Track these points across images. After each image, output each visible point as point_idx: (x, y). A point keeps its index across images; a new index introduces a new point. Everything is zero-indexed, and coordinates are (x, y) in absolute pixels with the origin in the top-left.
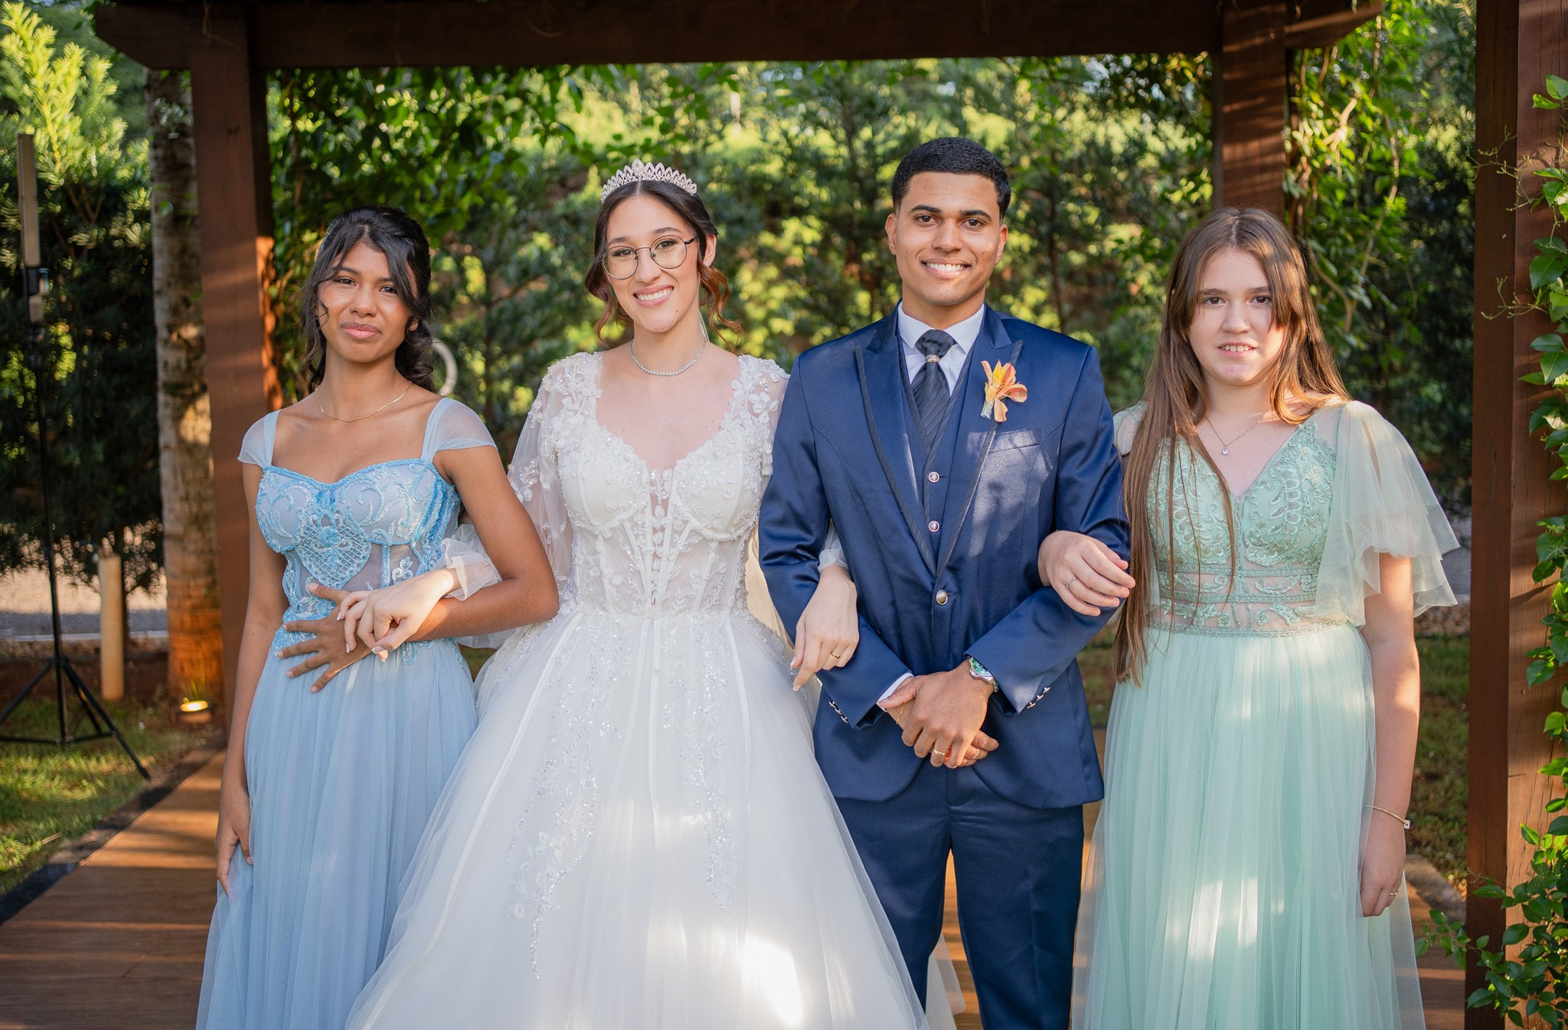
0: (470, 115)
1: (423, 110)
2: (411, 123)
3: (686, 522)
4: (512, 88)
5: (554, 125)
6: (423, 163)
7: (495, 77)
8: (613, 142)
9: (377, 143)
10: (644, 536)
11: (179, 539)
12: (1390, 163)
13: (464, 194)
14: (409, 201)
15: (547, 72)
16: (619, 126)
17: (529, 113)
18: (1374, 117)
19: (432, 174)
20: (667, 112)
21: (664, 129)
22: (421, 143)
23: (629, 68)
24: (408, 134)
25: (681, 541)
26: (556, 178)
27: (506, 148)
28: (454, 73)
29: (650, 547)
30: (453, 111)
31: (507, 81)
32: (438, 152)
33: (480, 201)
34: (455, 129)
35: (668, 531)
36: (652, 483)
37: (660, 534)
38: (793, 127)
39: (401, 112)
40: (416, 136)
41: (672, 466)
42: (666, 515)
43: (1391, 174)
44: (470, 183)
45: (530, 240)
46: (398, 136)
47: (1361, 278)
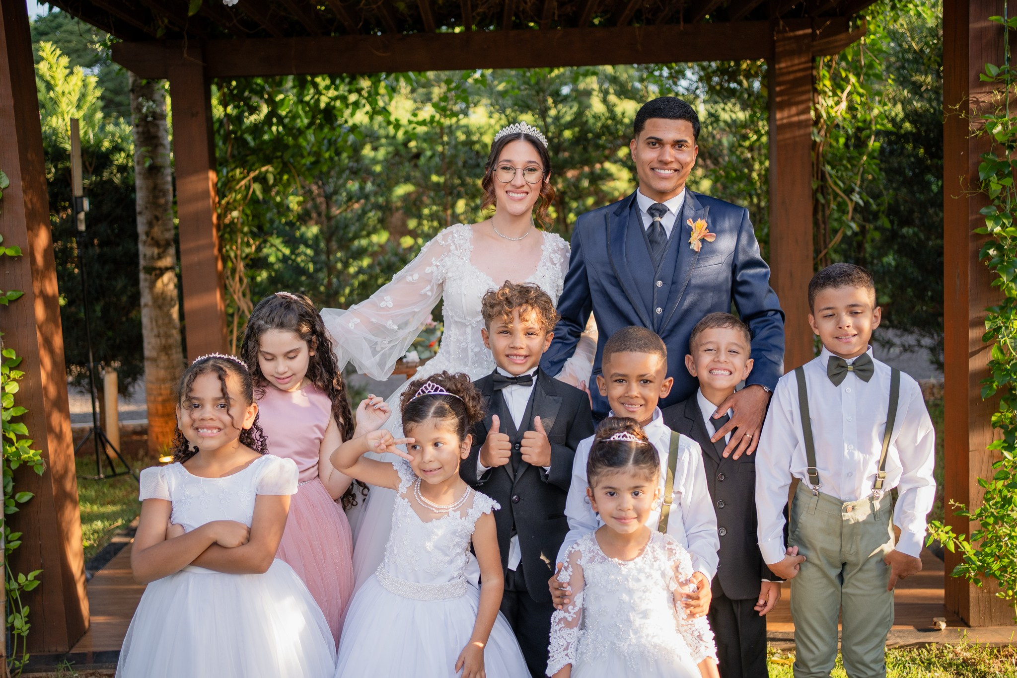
0: (328, 104)
1: (300, 101)
2: (293, 108)
4: (353, 87)
5: (378, 108)
6: (301, 132)
7: (343, 80)
9: (275, 120)
11: (154, 360)
12: (870, 123)
13: (326, 150)
15: (372, 77)
17: (364, 101)
18: (861, 95)
19: (306, 140)
22: (299, 120)
23: (422, 74)
24: (290, 115)
27: (350, 123)
28: (318, 80)
30: (318, 101)
31: (350, 83)
32: (309, 126)
33: (334, 154)
34: (321, 111)
39: (286, 102)
40: (296, 116)
43: (870, 128)
44: (330, 144)
46: (286, 116)
47: (857, 189)
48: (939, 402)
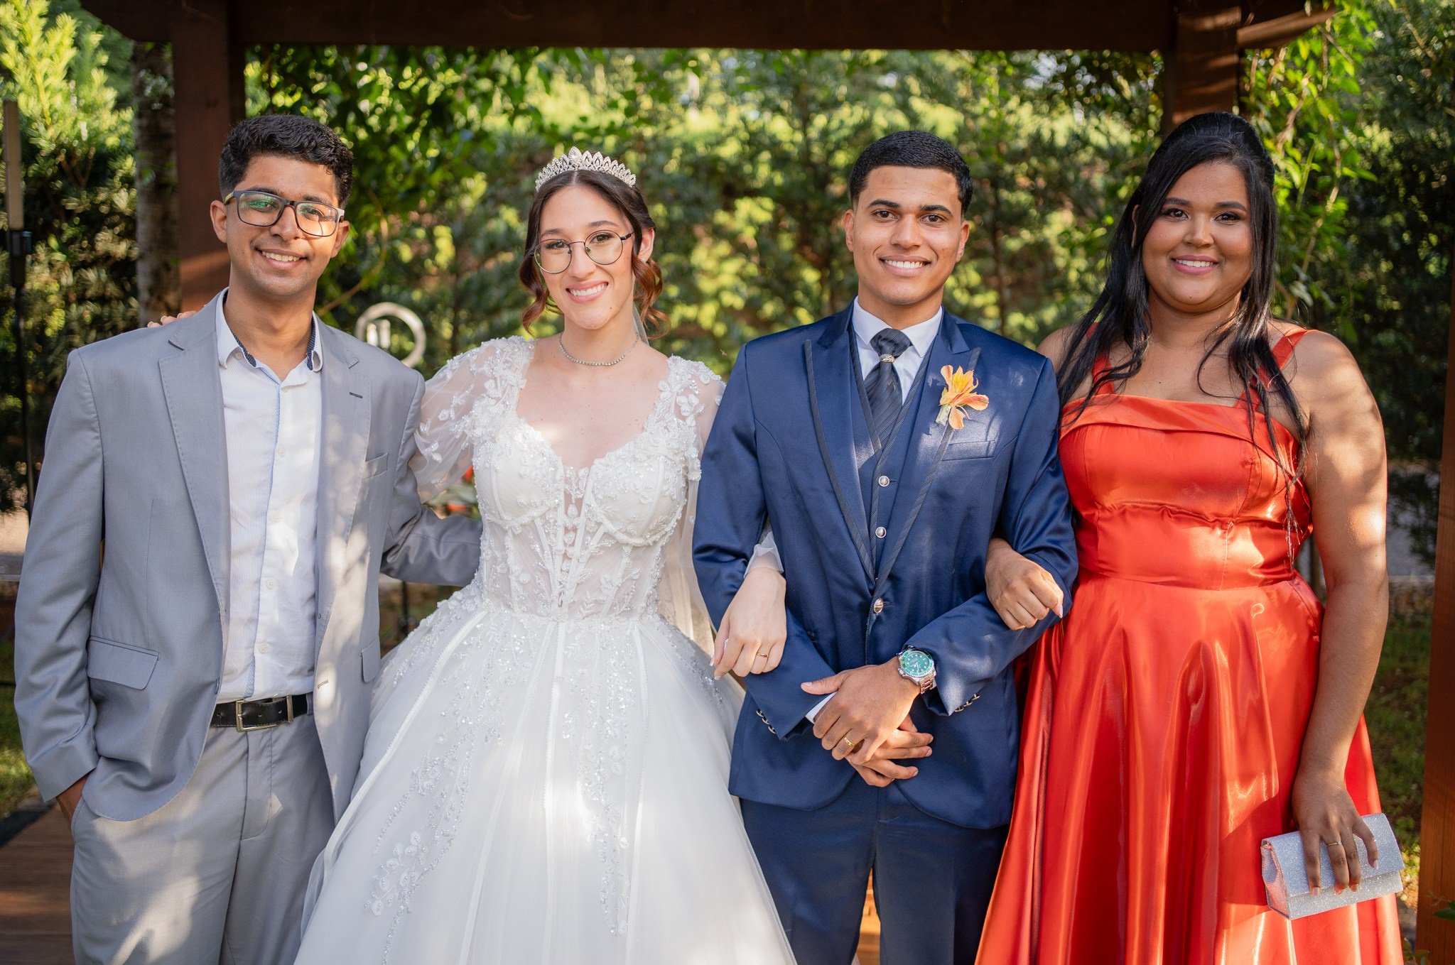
0: (443, 93)
1: (395, 89)
2: (384, 99)
3: (599, 524)
4: (482, 69)
5: (523, 106)
6: (397, 139)
7: (467, 57)
8: (579, 124)
9: (351, 118)
10: (555, 534)
12: (1333, 163)
13: (434, 170)
14: (381, 177)
15: (517, 53)
16: (585, 108)
17: (499, 94)
19: (404, 149)
20: (631, 96)
21: (629, 112)
22: (394, 120)
23: (596, 52)
24: (379, 111)
25: (593, 543)
26: (524, 155)
27: (476, 127)
28: (427, 52)
29: (561, 547)
30: (425, 90)
31: (478, 62)
32: (410, 129)
33: (449, 176)
34: (426, 107)
35: (580, 532)
36: (567, 481)
37: (572, 534)
38: (752, 114)
39: (376, 89)
40: (388, 114)
41: (588, 464)
42: (579, 515)
43: (1333, 175)
44: (439, 161)
45: (497, 215)
46: (372, 112)
47: (1303, 276)
48: (1420, 619)
